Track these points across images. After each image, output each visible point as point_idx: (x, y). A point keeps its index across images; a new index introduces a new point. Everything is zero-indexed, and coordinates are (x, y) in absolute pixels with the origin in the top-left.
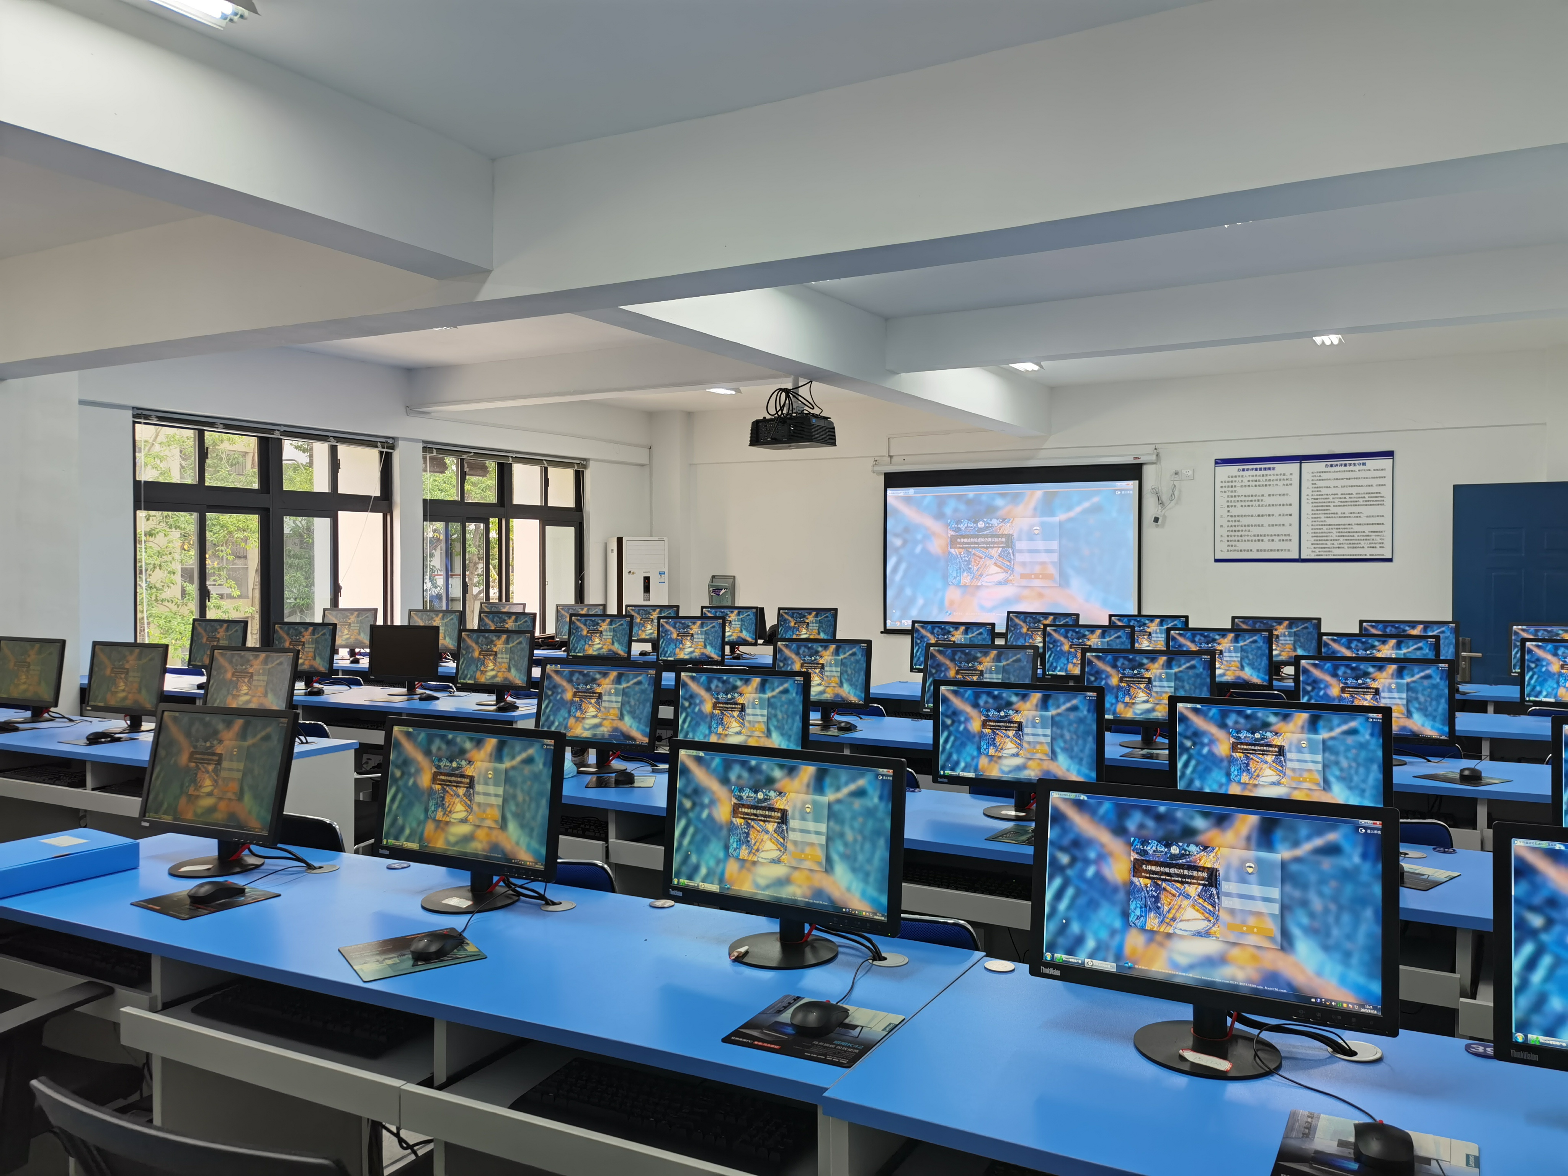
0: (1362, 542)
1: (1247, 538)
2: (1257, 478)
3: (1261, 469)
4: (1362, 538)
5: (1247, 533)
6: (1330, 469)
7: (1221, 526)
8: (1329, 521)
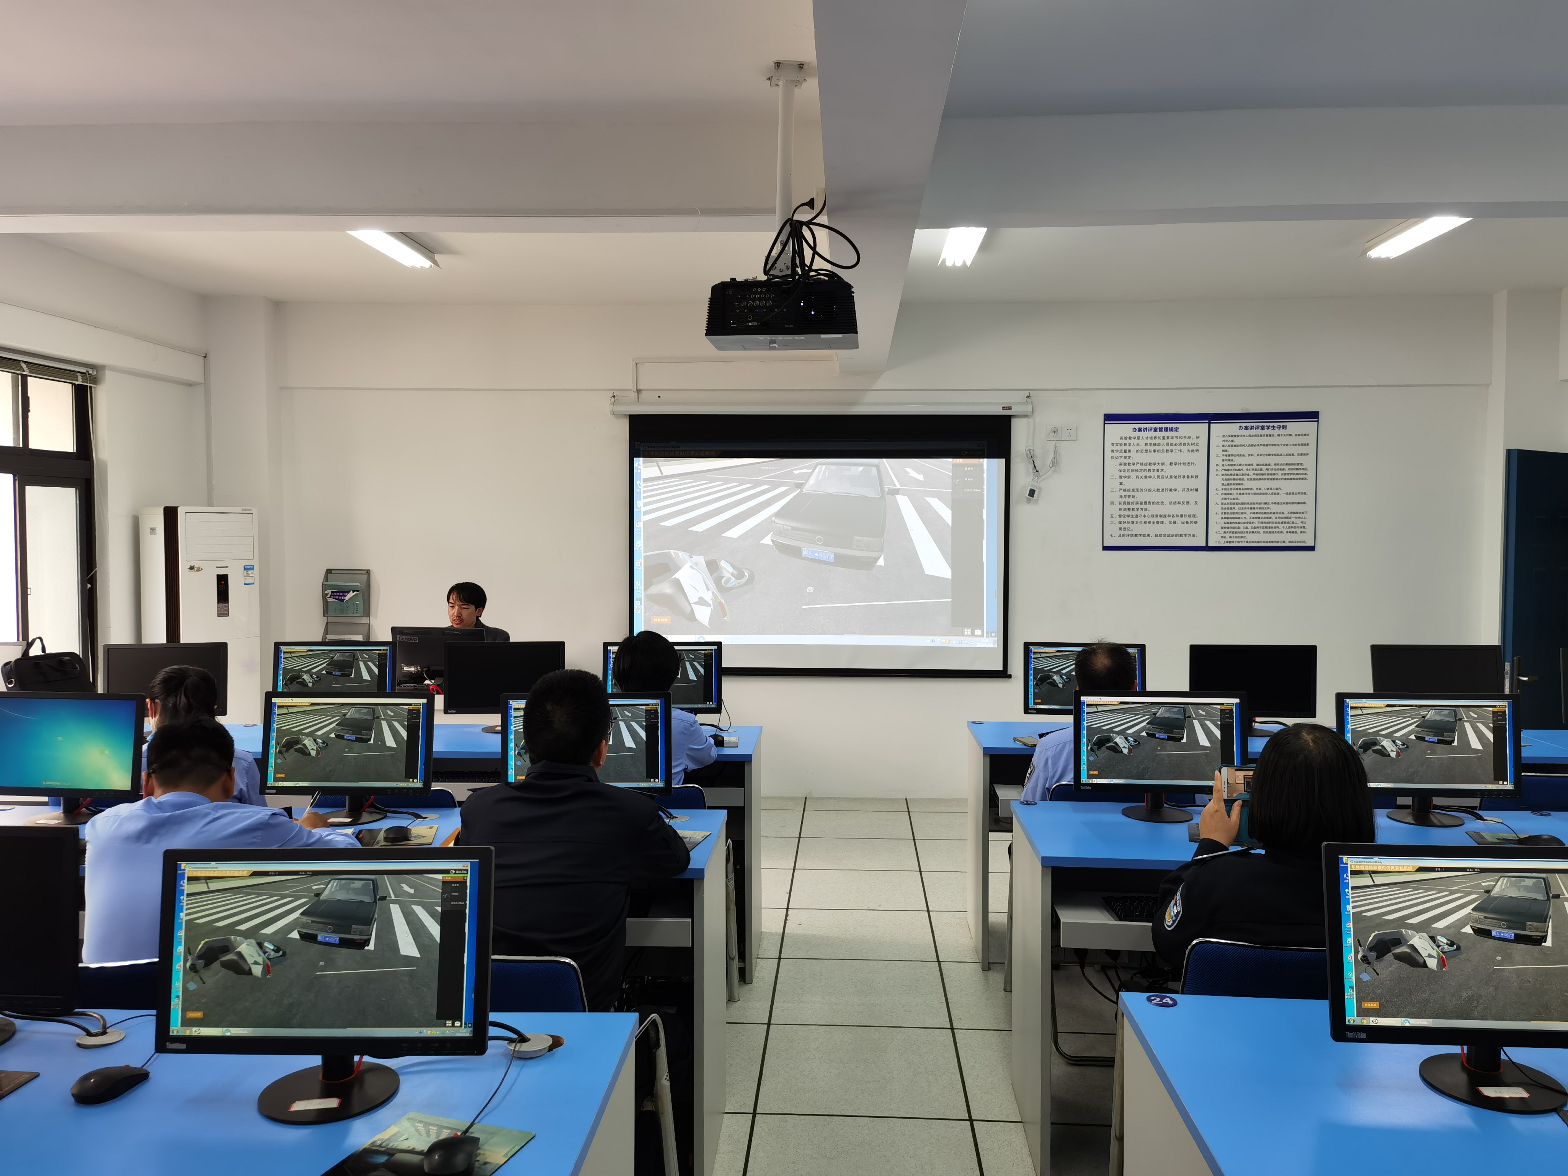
0: (1281, 526)
1: (1143, 519)
2: (1157, 441)
3: (1161, 429)
4: (1281, 520)
5: (1143, 513)
6: (1244, 432)
7: (1112, 503)
8: (1242, 499)
